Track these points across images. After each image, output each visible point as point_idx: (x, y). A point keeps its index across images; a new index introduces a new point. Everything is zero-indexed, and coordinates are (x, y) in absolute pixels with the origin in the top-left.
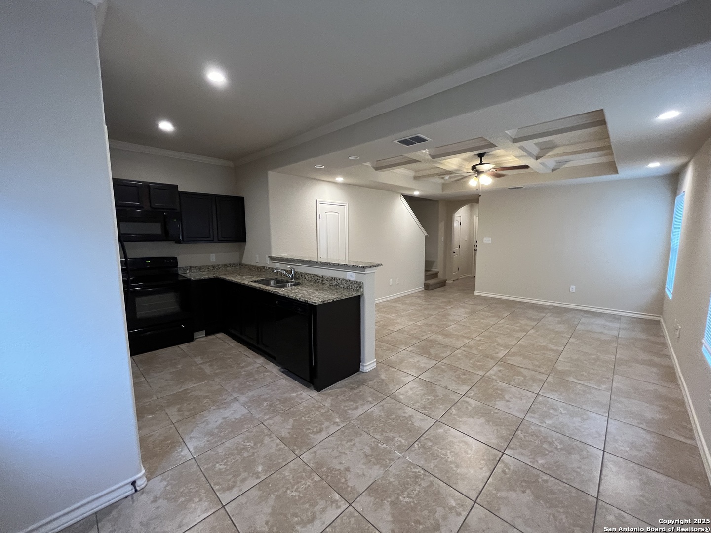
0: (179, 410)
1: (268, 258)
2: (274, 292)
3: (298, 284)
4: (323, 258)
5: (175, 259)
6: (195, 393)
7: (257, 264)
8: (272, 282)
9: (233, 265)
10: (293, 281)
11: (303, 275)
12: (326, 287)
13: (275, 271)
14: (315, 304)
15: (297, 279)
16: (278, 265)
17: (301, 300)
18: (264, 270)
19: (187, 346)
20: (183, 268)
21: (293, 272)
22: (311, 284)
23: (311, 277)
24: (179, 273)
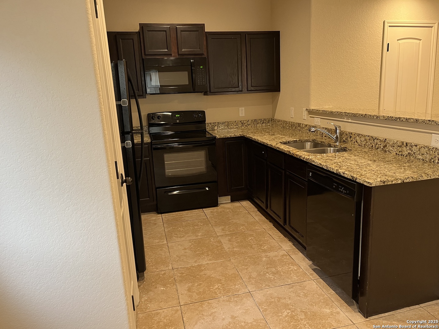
0: (189, 290)
1: (306, 112)
2: (307, 159)
3: (344, 150)
4: (388, 110)
5: (203, 113)
6: (208, 273)
7: (292, 120)
8: (308, 145)
9: (263, 121)
10: (337, 144)
11: (353, 136)
12: (390, 157)
13: (313, 129)
14: (368, 185)
15: (344, 141)
16: (317, 121)
17: (346, 176)
18: (299, 128)
19: (211, 212)
20: (211, 123)
21: (338, 131)
22: (366, 150)
23: (365, 140)
24: (207, 130)
